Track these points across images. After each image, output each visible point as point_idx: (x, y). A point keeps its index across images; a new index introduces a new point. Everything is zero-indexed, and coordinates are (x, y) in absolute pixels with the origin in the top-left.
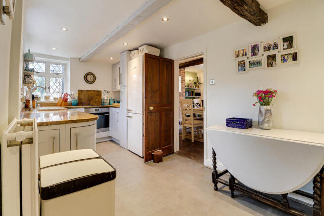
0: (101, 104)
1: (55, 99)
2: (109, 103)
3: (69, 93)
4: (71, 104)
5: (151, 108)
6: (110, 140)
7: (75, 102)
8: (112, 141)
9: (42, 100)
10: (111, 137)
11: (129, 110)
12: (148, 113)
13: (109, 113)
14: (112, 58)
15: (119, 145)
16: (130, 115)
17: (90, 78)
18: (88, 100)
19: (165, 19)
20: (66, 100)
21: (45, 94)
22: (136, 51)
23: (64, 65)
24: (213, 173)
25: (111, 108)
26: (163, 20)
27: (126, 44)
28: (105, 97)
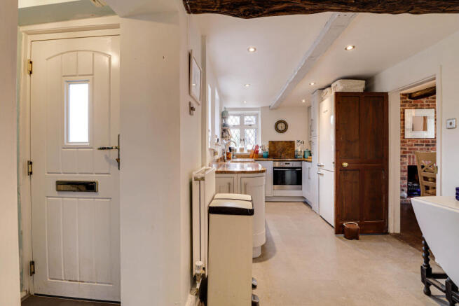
0: (294, 156)
1: (248, 151)
2: (304, 157)
3: (260, 145)
4: (262, 156)
5: (345, 164)
6: (303, 200)
7: (265, 154)
8: (306, 203)
9: (238, 152)
10: (303, 198)
11: (320, 166)
12: (341, 170)
13: (301, 168)
14: (304, 101)
15: (311, 207)
16: (322, 171)
17: (281, 126)
18: (279, 151)
19: (350, 48)
20: (257, 152)
21: (240, 146)
22: (328, 89)
23: (256, 115)
24: (422, 267)
25: (303, 162)
26: (346, 49)
27: (313, 83)
28: (299, 148)
